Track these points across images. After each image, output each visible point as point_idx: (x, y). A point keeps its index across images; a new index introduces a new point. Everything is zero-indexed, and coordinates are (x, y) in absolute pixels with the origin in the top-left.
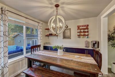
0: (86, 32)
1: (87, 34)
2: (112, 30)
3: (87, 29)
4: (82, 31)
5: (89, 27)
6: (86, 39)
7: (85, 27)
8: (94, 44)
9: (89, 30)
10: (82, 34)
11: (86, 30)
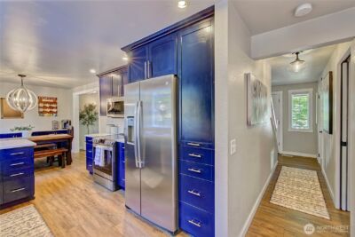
0: (53, 108)
1: (54, 110)
2: (83, 109)
3: (55, 103)
4: (48, 105)
5: (58, 101)
6: (53, 118)
7: (52, 101)
8: (65, 124)
9: (58, 105)
10: (48, 110)
11: (54, 106)
